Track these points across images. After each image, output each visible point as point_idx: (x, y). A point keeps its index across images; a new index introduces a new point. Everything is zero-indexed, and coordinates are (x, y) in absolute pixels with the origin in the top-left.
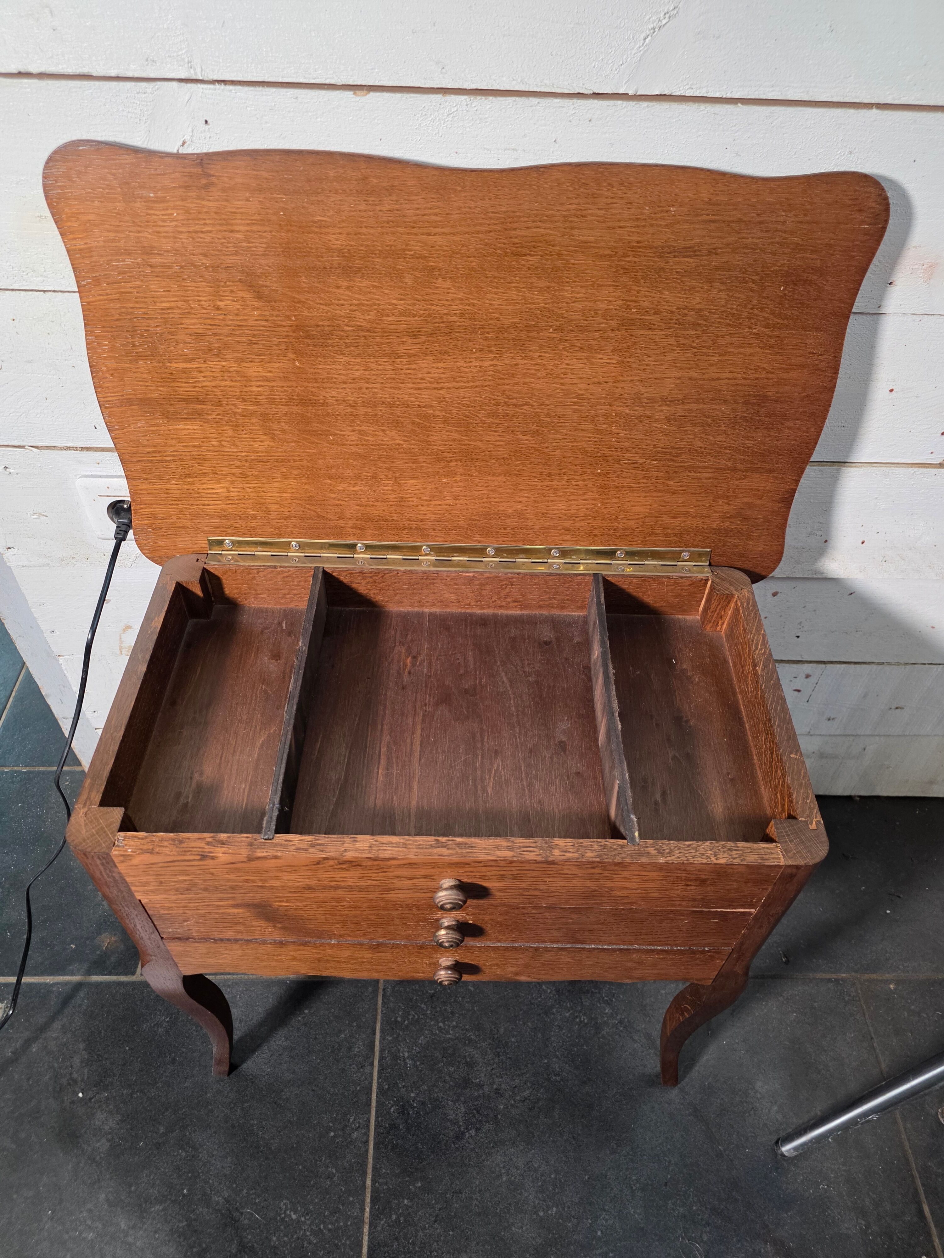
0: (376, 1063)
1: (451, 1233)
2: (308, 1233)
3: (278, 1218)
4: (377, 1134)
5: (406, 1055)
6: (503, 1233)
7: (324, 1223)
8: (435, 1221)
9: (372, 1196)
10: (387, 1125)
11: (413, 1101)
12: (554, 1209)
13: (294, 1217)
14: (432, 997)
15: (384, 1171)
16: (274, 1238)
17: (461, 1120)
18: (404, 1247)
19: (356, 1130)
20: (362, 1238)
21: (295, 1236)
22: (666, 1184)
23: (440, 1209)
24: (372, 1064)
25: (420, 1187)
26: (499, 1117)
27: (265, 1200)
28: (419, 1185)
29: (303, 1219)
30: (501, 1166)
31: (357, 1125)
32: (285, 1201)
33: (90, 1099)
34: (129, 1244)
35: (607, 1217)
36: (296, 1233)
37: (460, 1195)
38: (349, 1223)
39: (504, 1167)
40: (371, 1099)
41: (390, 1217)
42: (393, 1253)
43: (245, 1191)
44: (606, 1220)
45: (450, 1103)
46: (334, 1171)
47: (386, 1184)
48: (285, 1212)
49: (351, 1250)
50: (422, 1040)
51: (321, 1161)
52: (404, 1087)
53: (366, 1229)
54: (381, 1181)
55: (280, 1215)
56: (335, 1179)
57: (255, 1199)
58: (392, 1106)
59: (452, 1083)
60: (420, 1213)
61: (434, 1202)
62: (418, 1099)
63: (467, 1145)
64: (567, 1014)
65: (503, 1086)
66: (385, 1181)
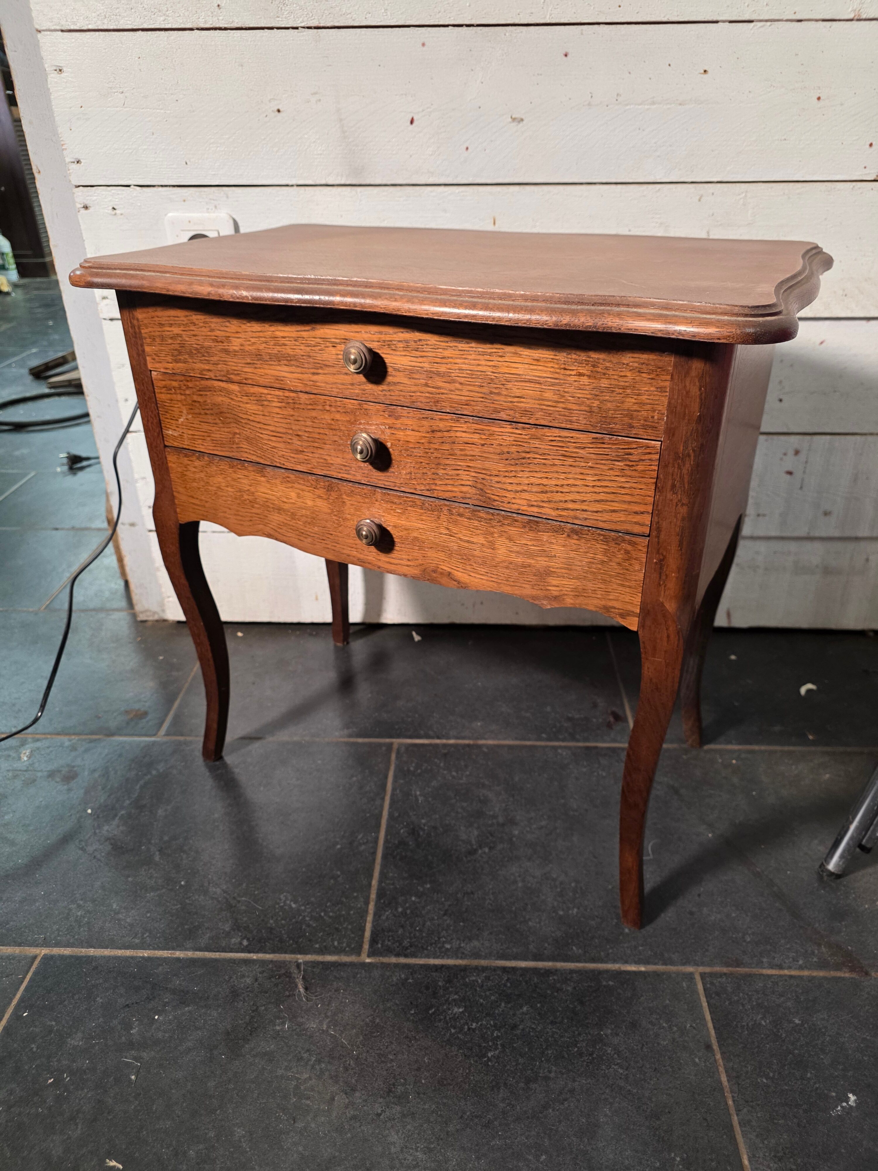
0: (388, 798)
1: (461, 924)
2: (307, 919)
3: (277, 906)
4: (386, 848)
5: (418, 793)
6: (518, 926)
7: (324, 911)
8: (445, 914)
9: (377, 893)
10: (396, 842)
11: (424, 825)
12: (575, 910)
13: (294, 906)
14: (445, 755)
15: (391, 875)
16: (271, 921)
17: (473, 840)
18: (410, 933)
19: (364, 844)
20: (365, 925)
21: (294, 920)
23: (450, 906)
24: (383, 799)
25: (428, 889)
26: (514, 839)
27: (265, 892)
28: (428, 886)
29: (303, 908)
30: (517, 875)
31: (366, 841)
32: (285, 894)
33: (98, 814)
34: (119, 920)
36: (295, 918)
37: (472, 896)
38: (352, 912)
39: (519, 876)
40: (381, 824)
41: (396, 909)
42: (398, 937)
43: (244, 885)
45: (462, 828)
46: (339, 873)
47: (393, 884)
48: (285, 902)
49: (353, 933)
50: (434, 783)
52: (415, 815)
53: (370, 918)
55: (278, 904)
56: (340, 879)
57: (254, 891)
58: (402, 828)
59: (465, 814)
60: (429, 907)
61: (443, 899)
62: (429, 824)
63: (480, 858)
64: (584, 770)
65: (518, 817)
66: (392, 882)
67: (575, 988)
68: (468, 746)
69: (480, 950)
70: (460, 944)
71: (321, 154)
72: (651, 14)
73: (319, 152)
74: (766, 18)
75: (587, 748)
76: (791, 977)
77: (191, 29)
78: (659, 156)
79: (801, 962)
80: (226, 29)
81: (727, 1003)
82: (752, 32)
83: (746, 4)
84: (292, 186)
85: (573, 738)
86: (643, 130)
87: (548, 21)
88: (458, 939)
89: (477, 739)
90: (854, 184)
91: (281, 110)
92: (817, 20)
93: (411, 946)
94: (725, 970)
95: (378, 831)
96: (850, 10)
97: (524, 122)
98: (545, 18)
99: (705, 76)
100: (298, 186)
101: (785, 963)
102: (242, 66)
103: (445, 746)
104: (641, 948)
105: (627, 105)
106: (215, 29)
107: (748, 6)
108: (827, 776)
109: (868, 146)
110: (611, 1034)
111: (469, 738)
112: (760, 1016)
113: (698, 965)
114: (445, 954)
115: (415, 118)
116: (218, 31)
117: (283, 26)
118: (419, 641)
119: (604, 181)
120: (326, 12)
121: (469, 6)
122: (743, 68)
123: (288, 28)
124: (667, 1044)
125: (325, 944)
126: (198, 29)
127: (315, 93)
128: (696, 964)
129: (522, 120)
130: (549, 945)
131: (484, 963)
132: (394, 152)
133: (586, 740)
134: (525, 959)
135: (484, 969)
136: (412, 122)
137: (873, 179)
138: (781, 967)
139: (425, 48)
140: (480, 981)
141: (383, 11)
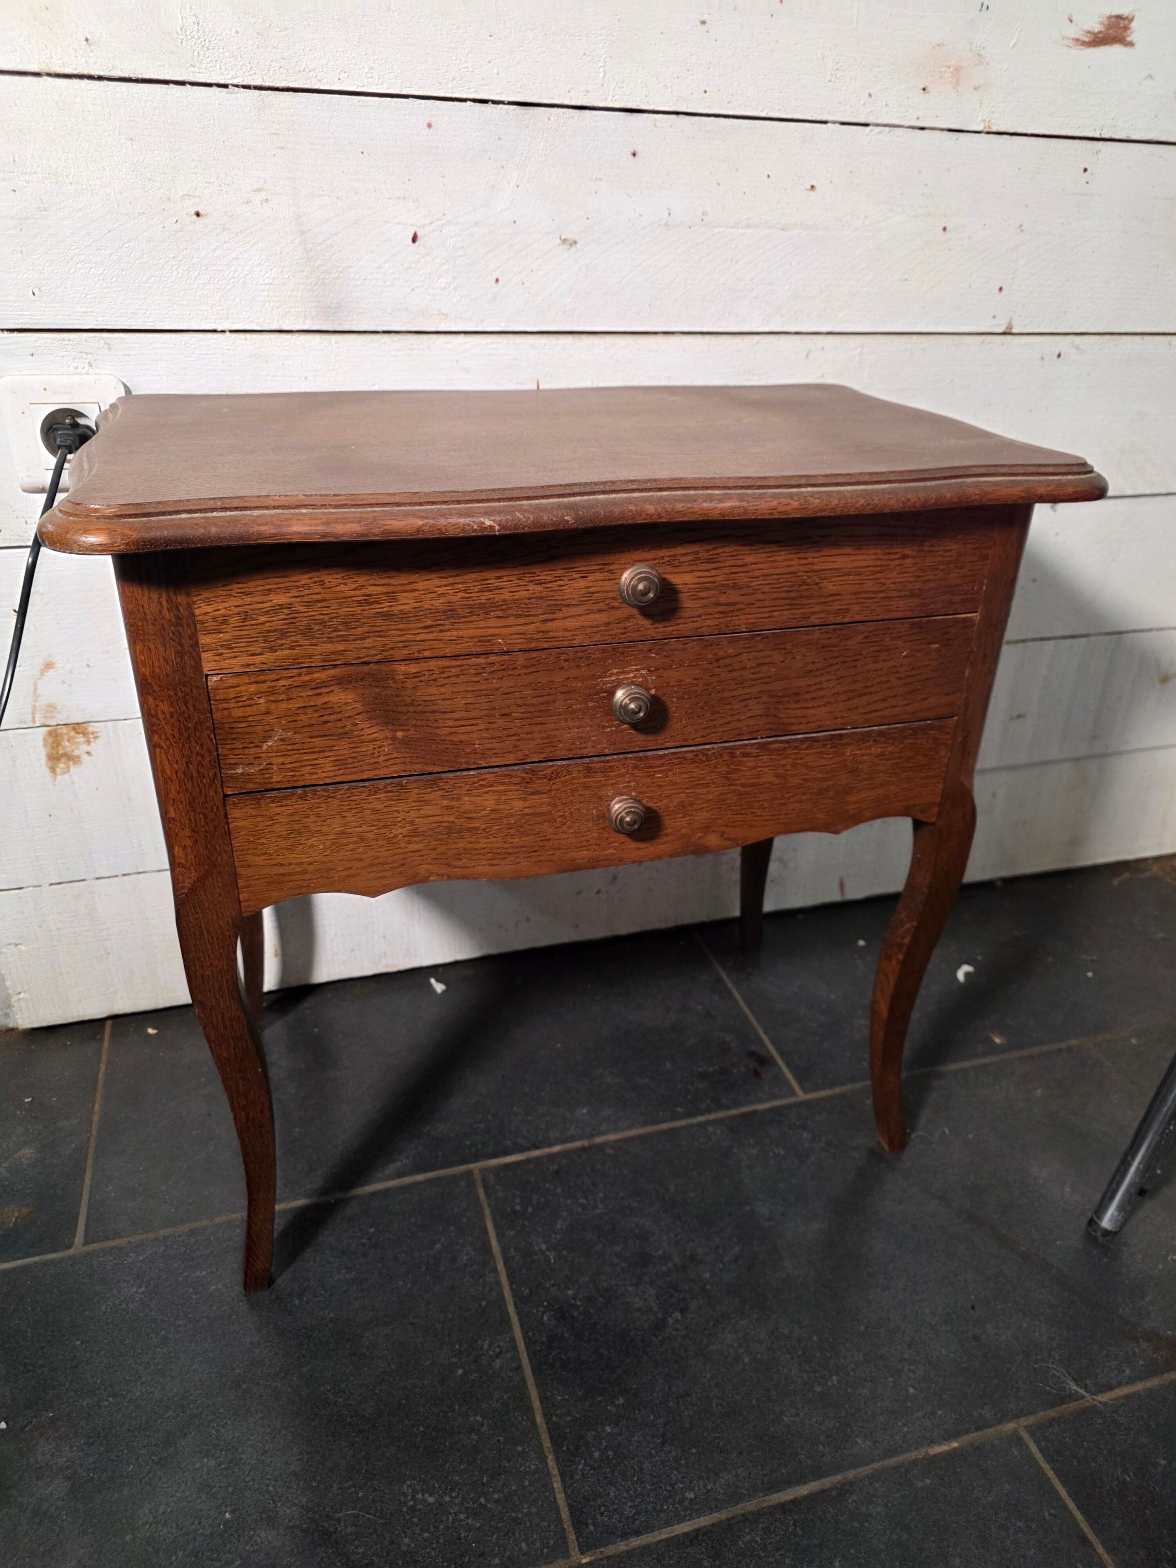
0: (500, 1266)
1: (694, 1451)
2: (462, 1516)
3: (405, 1509)
4: (532, 1354)
5: (544, 1247)
6: (772, 1429)
7: (484, 1494)
8: (664, 1443)
9: (551, 1436)
10: (545, 1339)
11: (574, 1299)
12: (834, 1378)
13: (431, 1500)
14: (557, 1172)
15: (559, 1398)
16: (406, 1540)
17: (654, 1305)
18: (628, 1491)
19: (497, 1356)
20: (555, 1498)
21: (441, 1527)
22: (973, 1307)
23: (665, 1424)
24: (495, 1270)
25: (623, 1404)
26: (708, 1287)
27: (375, 1490)
28: (621, 1401)
29: (447, 1499)
30: (735, 1345)
31: (498, 1350)
32: (409, 1483)
33: (22, 1428)
35: (912, 1368)
36: (441, 1521)
37: (689, 1398)
38: (527, 1483)
39: (740, 1346)
40: (508, 1314)
41: (591, 1457)
42: (613, 1504)
43: (335, 1486)
44: (913, 1372)
45: (630, 1288)
46: (479, 1419)
47: (569, 1414)
48: (413, 1497)
49: (543, 1519)
50: (560, 1224)
51: (453, 1411)
52: (553, 1285)
53: (557, 1485)
54: (559, 1412)
55: (405, 1503)
56: (485, 1429)
57: (357, 1494)
58: (544, 1313)
59: (624, 1265)
60: (636, 1438)
61: (652, 1417)
62: (581, 1296)
63: (674, 1333)
64: (755, 1151)
65: (699, 1250)
66: (565, 1410)
67: (886, 1506)
68: (584, 1149)
69: (737, 1487)
70: (705, 1486)
71: (270, 284)
72: (746, 106)
73: (267, 281)
74: (885, 122)
75: (744, 1116)
76: (1128, 1397)
77: (37, 74)
78: (756, 298)
79: (1128, 1372)
80: (100, 78)
81: (1075, 1464)
82: (868, 138)
83: (862, 102)
84: (223, 331)
85: (721, 1106)
86: (737, 262)
87: (610, 105)
88: (700, 1478)
89: (592, 1136)
90: (984, 337)
91: (201, 213)
92: (942, 130)
93: (638, 1513)
94: (1052, 1413)
95: (511, 1329)
96: (979, 119)
97: (578, 245)
98: (606, 99)
99: (813, 193)
100: (231, 331)
101: (1112, 1378)
102: (131, 139)
103: (551, 1157)
104: (940, 1412)
105: (715, 227)
106: (81, 77)
107: (864, 105)
108: (1039, 1091)
109: (997, 291)
110: (962, 1562)
111: (581, 1138)
112: (1120, 1471)
113: (1019, 1418)
114: (693, 1509)
115: (418, 234)
116: (86, 81)
117: (203, 81)
118: (443, 992)
119: (686, 329)
120: (274, 64)
121: (498, 73)
122: (858, 185)
123: (210, 85)
124: (1035, 1554)
125: (507, 1553)
126: (49, 75)
127: (259, 190)
128: (1016, 1417)
129: (575, 242)
130: (824, 1446)
131: (750, 1506)
132: (388, 283)
133: (736, 1104)
134: (802, 1480)
135: (757, 1516)
136: (414, 239)
137: (1001, 329)
138: (1110, 1388)
139: (431, 131)
140: (758, 1539)
141: (367, 70)
